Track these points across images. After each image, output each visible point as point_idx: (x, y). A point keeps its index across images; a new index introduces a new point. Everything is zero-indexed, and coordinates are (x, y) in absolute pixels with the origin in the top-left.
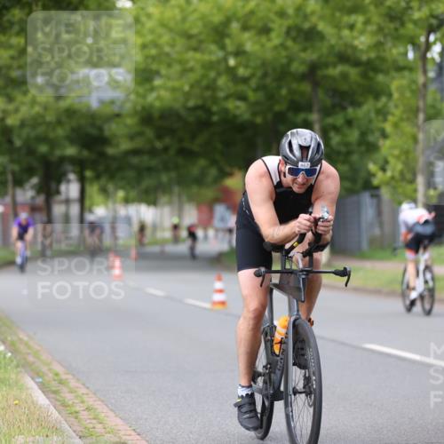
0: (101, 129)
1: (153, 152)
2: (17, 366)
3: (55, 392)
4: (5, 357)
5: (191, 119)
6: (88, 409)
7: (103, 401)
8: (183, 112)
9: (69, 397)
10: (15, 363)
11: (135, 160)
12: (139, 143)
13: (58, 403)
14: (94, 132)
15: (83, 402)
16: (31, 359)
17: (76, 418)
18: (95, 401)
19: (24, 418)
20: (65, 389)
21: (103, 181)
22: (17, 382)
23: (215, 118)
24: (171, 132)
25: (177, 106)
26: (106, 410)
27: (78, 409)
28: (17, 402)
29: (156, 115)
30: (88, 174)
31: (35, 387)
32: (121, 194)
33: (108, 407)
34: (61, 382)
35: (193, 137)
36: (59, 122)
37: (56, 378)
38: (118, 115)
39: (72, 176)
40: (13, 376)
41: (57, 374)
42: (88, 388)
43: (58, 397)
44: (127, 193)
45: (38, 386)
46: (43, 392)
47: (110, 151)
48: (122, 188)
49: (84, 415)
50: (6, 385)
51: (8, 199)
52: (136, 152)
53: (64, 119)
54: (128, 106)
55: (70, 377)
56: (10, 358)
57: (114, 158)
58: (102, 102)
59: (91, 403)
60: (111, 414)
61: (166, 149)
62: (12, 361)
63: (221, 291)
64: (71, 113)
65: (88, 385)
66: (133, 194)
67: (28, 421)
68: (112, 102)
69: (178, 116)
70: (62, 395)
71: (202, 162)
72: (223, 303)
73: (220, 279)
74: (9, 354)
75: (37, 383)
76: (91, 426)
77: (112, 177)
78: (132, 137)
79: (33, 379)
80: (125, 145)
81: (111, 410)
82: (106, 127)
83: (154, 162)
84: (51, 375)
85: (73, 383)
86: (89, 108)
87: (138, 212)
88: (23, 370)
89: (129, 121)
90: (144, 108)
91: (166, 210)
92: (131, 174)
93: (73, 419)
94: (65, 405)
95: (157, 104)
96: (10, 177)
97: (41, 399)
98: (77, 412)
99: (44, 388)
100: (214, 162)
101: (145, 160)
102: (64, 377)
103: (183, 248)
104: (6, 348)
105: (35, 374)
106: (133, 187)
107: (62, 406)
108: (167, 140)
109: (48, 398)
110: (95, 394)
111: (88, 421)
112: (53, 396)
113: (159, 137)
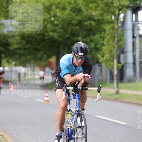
0: (7, 40)
1: (25, 49)
5: (38, 38)
6: (1, 136)
7: (6, 133)
8: (36, 36)
11: (19, 51)
12: (20, 46)
14: (5, 41)
18: (4, 133)
21: (8, 58)
23: (46, 38)
24: (31, 42)
25: (34, 33)
26: (7, 136)
29: (26, 36)
30: (3, 56)
32: (14, 63)
38: (13, 36)
42: (1, 128)
44: (16, 62)
47: (10, 48)
48: (14, 61)
52: (19, 49)
54: (17, 33)
57: (11, 50)
58: (8, 31)
60: (9, 137)
61: (29, 48)
66: (18, 63)
68: (12, 32)
69: (34, 37)
71: (42, 53)
72: (48, 101)
77: (11, 57)
78: (18, 44)
80: (16, 46)
82: (9, 40)
83: (25, 52)
86: (4, 33)
87: (20, 69)
89: (17, 38)
90: (22, 34)
91: (29, 69)
92: (17, 56)
95: (27, 32)
100: (45, 53)
101: (22, 51)
106: (18, 61)
108: (30, 45)
110: (4, 130)
111: (1, 140)
113: (27, 44)
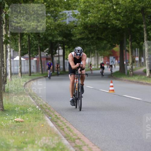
0: (70, 31)
1: (88, 39)
2: (43, 113)
3: (56, 122)
4: (38, 110)
5: (101, 27)
6: (67, 127)
7: (72, 125)
9: (60, 124)
10: (42, 112)
11: (82, 42)
12: (83, 36)
13: (57, 126)
14: (68, 32)
15: (65, 125)
16: (47, 110)
17: (63, 130)
18: (69, 125)
19: (45, 131)
20: (59, 121)
21: (71, 49)
22: (42, 119)
23: (109, 27)
25: (96, 22)
26: (73, 128)
27: (64, 127)
28: (42, 125)
29: (89, 26)
30: (66, 46)
31: (49, 120)
33: (74, 126)
34: (58, 118)
35: (102, 33)
36: (55, 29)
37: (56, 117)
38: (76, 26)
39: (60, 47)
40: (41, 117)
41: (56, 116)
42: (67, 120)
43: (57, 124)
45: (50, 120)
46: (52, 122)
47: (73, 38)
49: (66, 129)
50: (39, 120)
51: (38, 56)
52: (82, 39)
53: (57, 28)
54: (79, 23)
55: (61, 116)
56: (40, 110)
57: (74, 41)
59: (68, 125)
60: (75, 129)
61: (92, 38)
62: (41, 111)
63: (112, 86)
64: (59, 25)
65: (67, 119)
67: (47, 132)
68: (74, 22)
69: (97, 26)
70: (58, 123)
71: (105, 42)
72: (113, 90)
73: (112, 83)
74: (40, 109)
75: (49, 119)
76: (68, 133)
78: (80, 34)
79: (48, 117)
80: (78, 37)
81: (75, 128)
82: (72, 30)
83: (88, 42)
84: (54, 116)
85: (62, 119)
86: (66, 23)
88: (44, 114)
89: (80, 28)
90: (84, 23)
91: (93, 58)
93: (62, 131)
94: (59, 126)
95: (89, 22)
96: (39, 48)
97: (51, 124)
98: (63, 129)
99: (52, 120)
100: (109, 42)
102: (59, 116)
103: (99, 72)
104: (39, 107)
105: (49, 116)
107: (58, 126)
108: (93, 34)
109: (53, 124)
110: (69, 122)
111: (67, 132)
112: (55, 123)
113: (90, 34)
